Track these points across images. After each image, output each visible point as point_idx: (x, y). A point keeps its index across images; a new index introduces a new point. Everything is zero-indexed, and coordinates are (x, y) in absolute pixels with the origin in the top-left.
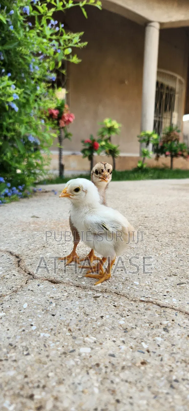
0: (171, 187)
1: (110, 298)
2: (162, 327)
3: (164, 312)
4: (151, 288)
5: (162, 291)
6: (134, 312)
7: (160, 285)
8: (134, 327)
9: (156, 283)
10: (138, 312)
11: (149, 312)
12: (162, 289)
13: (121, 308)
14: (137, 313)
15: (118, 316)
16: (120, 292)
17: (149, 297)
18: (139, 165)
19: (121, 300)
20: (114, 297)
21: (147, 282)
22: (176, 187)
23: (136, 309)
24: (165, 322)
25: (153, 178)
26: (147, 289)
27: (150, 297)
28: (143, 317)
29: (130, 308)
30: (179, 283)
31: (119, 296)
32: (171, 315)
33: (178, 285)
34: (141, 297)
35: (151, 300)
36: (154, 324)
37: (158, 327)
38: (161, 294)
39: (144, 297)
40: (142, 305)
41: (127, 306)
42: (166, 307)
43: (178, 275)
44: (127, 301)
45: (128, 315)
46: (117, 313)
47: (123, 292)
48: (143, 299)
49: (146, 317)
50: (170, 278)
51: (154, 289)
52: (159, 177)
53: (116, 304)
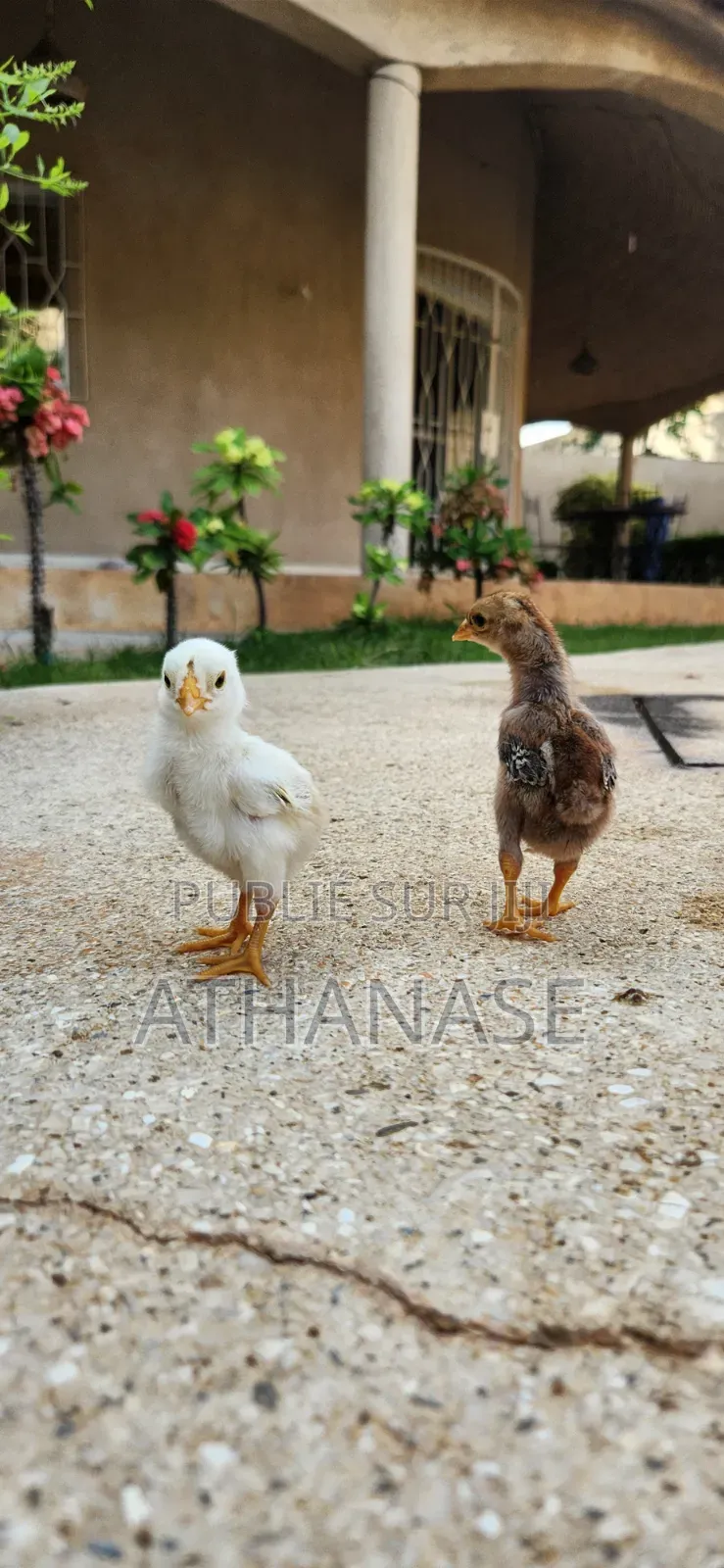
0: (459, 692)
1: (50, 1236)
2: (253, 1376)
3: (285, 1287)
4: (259, 1160)
5: (306, 1172)
6: (146, 1302)
7: (302, 1142)
8: (115, 1392)
9: (287, 1131)
10: (160, 1302)
11: (213, 1298)
12: (306, 1164)
13: (86, 1289)
14: (151, 1311)
15: (55, 1339)
16: (107, 1199)
17: (238, 1214)
18: (359, 609)
19: (98, 1245)
20: (72, 1229)
21: (249, 1131)
22: (478, 691)
23: (153, 1282)
24: (272, 1349)
25: (402, 659)
26: (236, 1170)
27: (242, 1207)
28: (176, 1332)
29: (129, 1280)
30: (386, 1125)
31: (98, 1218)
32: (311, 1306)
33: (380, 1134)
34: (202, 1212)
35: (241, 1225)
36: (218, 1368)
37: (231, 1380)
38: (297, 1191)
39: (213, 1212)
40: (190, 1259)
41: (116, 1272)
42: (300, 1261)
43: (394, 1085)
44: (128, 1246)
45: (105, 1328)
46: (56, 1322)
47: (124, 1193)
48: (205, 1226)
49: (192, 1328)
50: (358, 1102)
51: (270, 1168)
52: (427, 658)
53: (68, 1267)
